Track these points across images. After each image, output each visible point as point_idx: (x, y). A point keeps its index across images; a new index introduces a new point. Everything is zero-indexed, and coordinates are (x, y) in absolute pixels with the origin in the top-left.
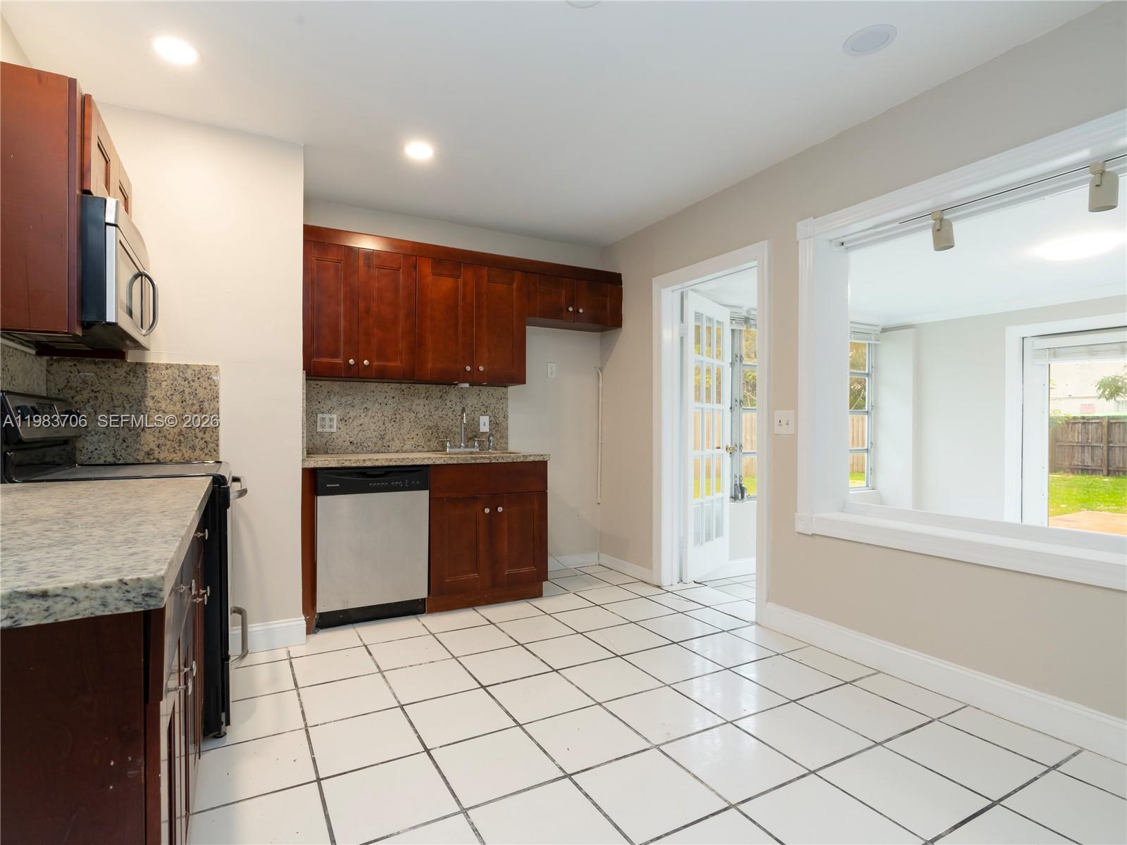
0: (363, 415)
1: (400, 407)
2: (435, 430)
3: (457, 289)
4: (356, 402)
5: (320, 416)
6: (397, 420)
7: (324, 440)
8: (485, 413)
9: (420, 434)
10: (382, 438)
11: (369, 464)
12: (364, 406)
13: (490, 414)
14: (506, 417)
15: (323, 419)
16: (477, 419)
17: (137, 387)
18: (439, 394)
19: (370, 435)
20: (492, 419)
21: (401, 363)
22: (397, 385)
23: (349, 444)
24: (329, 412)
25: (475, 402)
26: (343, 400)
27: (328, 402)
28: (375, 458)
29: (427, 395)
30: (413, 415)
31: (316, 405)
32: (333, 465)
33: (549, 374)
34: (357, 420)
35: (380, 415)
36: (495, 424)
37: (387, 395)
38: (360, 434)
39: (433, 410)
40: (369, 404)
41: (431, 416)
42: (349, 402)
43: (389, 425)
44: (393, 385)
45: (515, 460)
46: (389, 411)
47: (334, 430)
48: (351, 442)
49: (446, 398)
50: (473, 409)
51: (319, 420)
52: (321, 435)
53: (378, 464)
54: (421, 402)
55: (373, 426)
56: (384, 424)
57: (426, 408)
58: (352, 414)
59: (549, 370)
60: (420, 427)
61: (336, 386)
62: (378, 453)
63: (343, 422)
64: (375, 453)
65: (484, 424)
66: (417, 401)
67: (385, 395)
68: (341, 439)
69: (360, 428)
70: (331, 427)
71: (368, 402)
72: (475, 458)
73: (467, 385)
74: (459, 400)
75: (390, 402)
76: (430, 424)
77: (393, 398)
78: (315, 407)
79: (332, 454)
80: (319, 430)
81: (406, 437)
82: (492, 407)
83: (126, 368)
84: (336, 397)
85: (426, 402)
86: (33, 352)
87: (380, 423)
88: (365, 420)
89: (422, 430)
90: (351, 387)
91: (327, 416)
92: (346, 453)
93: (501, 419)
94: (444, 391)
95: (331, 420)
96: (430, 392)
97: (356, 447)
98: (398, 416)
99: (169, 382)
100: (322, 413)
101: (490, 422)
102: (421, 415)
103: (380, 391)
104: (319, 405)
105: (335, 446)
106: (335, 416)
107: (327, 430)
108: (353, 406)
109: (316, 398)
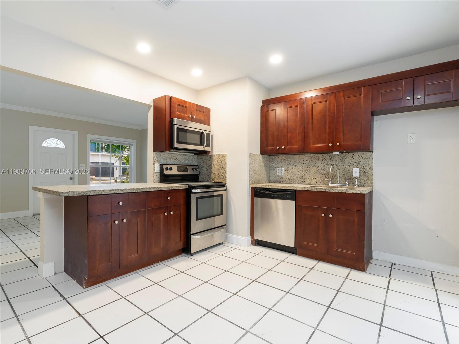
0: (294, 168)
1: (310, 164)
2: (327, 175)
3: (326, 107)
4: (291, 163)
5: (278, 169)
6: (308, 170)
7: (279, 178)
8: (357, 167)
9: (319, 177)
10: (302, 178)
11: (270, 187)
12: (294, 165)
13: (360, 167)
14: (371, 169)
15: (279, 170)
16: (351, 170)
17: (211, 161)
18: (329, 158)
19: (297, 177)
20: (361, 169)
21: (298, 146)
22: (308, 155)
23: (288, 180)
24: (281, 167)
25: (350, 161)
26: (286, 162)
27: (281, 163)
28: (272, 185)
29: (323, 158)
30: (316, 168)
31: (277, 165)
32: (258, 187)
33: (409, 140)
34: (292, 170)
35: (301, 168)
36: (363, 173)
37: (304, 159)
38: (293, 176)
39: (325, 166)
40: (296, 164)
41: (325, 168)
42: (288, 164)
43: (304, 172)
44: (307, 155)
45: (340, 192)
46: (305, 167)
47: (283, 174)
48: (289, 179)
49: (333, 159)
50: (349, 164)
51: (277, 171)
52: (278, 176)
53: (273, 187)
54: (320, 162)
55: (298, 173)
56: (303, 172)
57: (323, 165)
58: (290, 168)
59: (409, 138)
60: (319, 174)
61: (284, 157)
62: (300, 184)
63: (286, 171)
64: (298, 184)
65: (356, 172)
66: (318, 162)
67: (303, 159)
68: (285, 178)
69: (292, 174)
70: (282, 173)
71: (296, 163)
72: (316, 189)
73: (338, 153)
74: (340, 161)
75: (305, 163)
76: (324, 172)
77: (307, 161)
78: (276, 165)
79: (282, 183)
80: (278, 174)
81: (312, 178)
82: (362, 163)
83: (209, 156)
84: (284, 161)
85: (322, 162)
86: (193, 154)
87: (301, 172)
88: (295, 171)
89: (320, 175)
90: (289, 157)
91: (280, 169)
92: (287, 183)
93: (368, 170)
94: (332, 156)
95: (282, 170)
96: (324, 157)
97: (291, 181)
98: (309, 169)
99: (216, 160)
100: (279, 167)
101: (360, 171)
102: (319, 168)
103: (301, 158)
104: (278, 165)
105: (283, 180)
106: (283, 169)
107: (280, 174)
108: (290, 165)
109: (277, 162)
